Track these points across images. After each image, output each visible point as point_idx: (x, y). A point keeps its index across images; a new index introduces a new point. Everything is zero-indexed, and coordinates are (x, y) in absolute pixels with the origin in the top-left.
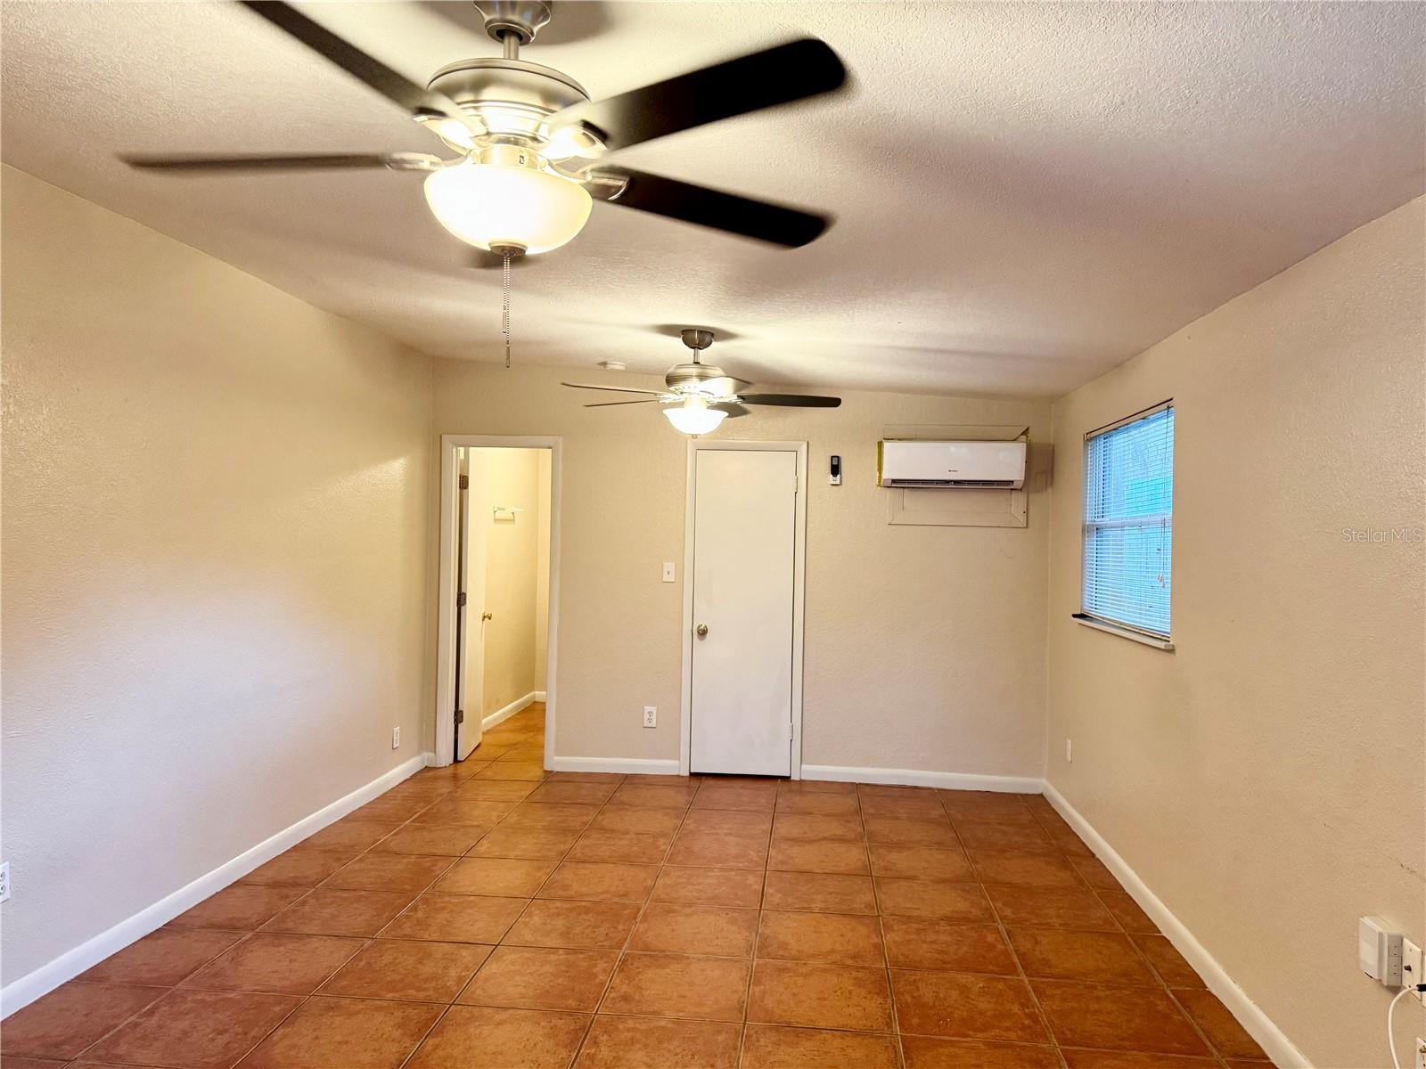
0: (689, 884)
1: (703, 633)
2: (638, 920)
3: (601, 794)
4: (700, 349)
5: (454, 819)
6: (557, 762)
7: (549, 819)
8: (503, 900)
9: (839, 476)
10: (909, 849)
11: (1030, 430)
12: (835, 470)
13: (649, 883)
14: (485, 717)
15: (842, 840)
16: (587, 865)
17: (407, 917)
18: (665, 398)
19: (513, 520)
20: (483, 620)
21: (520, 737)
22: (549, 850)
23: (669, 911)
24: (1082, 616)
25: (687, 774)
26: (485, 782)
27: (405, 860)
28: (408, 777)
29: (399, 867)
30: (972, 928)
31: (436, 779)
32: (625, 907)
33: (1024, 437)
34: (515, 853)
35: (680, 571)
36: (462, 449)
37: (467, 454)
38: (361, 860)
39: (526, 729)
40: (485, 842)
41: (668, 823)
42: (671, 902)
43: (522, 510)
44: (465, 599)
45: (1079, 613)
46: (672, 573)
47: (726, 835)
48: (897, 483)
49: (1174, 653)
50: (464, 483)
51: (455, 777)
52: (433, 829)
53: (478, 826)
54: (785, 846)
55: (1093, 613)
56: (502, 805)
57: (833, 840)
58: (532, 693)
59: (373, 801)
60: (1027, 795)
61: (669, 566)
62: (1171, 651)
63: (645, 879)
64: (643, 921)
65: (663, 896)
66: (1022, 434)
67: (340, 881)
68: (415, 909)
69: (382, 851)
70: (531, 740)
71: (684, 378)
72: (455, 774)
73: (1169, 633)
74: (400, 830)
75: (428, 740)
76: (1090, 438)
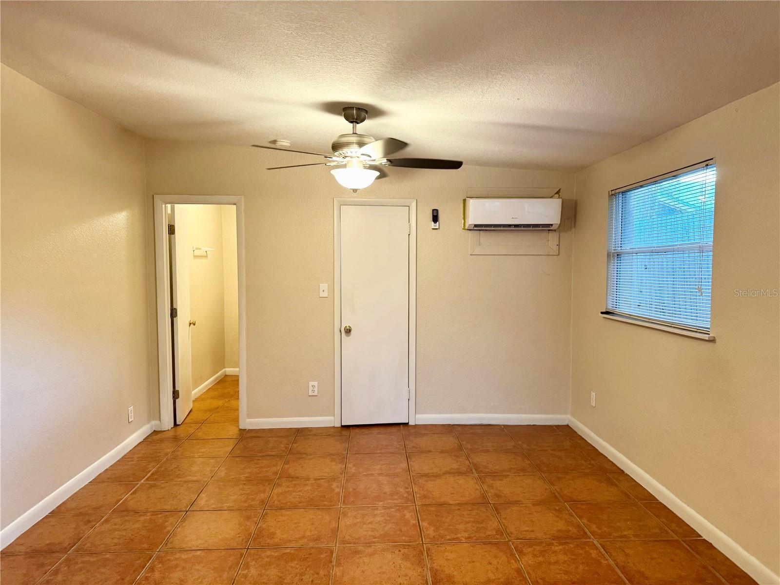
0: (364, 524)
1: (348, 331)
2: (334, 563)
3: (282, 446)
4: (358, 123)
5: (178, 476)
6: (248, 422)
7: (249, 470)
8: (224, 553)
9: (438, 223)
10: (506, 476)
11: (561, 191)
12: (435, 219)
13: (334, 525)
14: (194, 390)
15: (459, 473)
16: (284, 512)
17: (147, 578)
18: (333, 161)
19: (206, 256)
20: (190, 326)
21: (220, 403)
22: (254, 499)
23: (356, 552)
24: (607, 313)
25: (340, 426)
26: (198, 441)
27: (142, 518)
28: (141, 440)
29: (137, 525)
30: (577, 545)
31: (162, 441)
32: (320, 551)
33: (557, 195)
34: (228, 505)
35: (332, 289)
36: (169, 206)
37: (173, 209)
38: (106, 521)
39: (222, 396)
40: (204, 495)
41: (335, 467)
42: (355, 543)
43: (212, 249)
44: (176, 313)
45: (604, 311)
46: (326, 291)
47: (380, 474)
48: (478, 228)
49: (715, 343)
50: (171, 230)
51: (176, 438)
52: (162, 486)
53: (197, 481)
54: (421, 481)
55: (617, 310)
56: (212, 461)
57: (453, 473)
58: (224, 370)
59: (115, 464)
60: (558, 426)
61: (324, 286)
62: (712, 341)
63: (330, 521)
64: (339, 564)
65: (347, 538)
66: (556, 194)
67: (88, 545)
68: (152, 569)
69: (124, 511)
70: (227, 405)
71: (347, 144)
72: (176, 436)
73: (709, 329)
74: (138, 488)
75: (155, 412)
76: (613, 195)
